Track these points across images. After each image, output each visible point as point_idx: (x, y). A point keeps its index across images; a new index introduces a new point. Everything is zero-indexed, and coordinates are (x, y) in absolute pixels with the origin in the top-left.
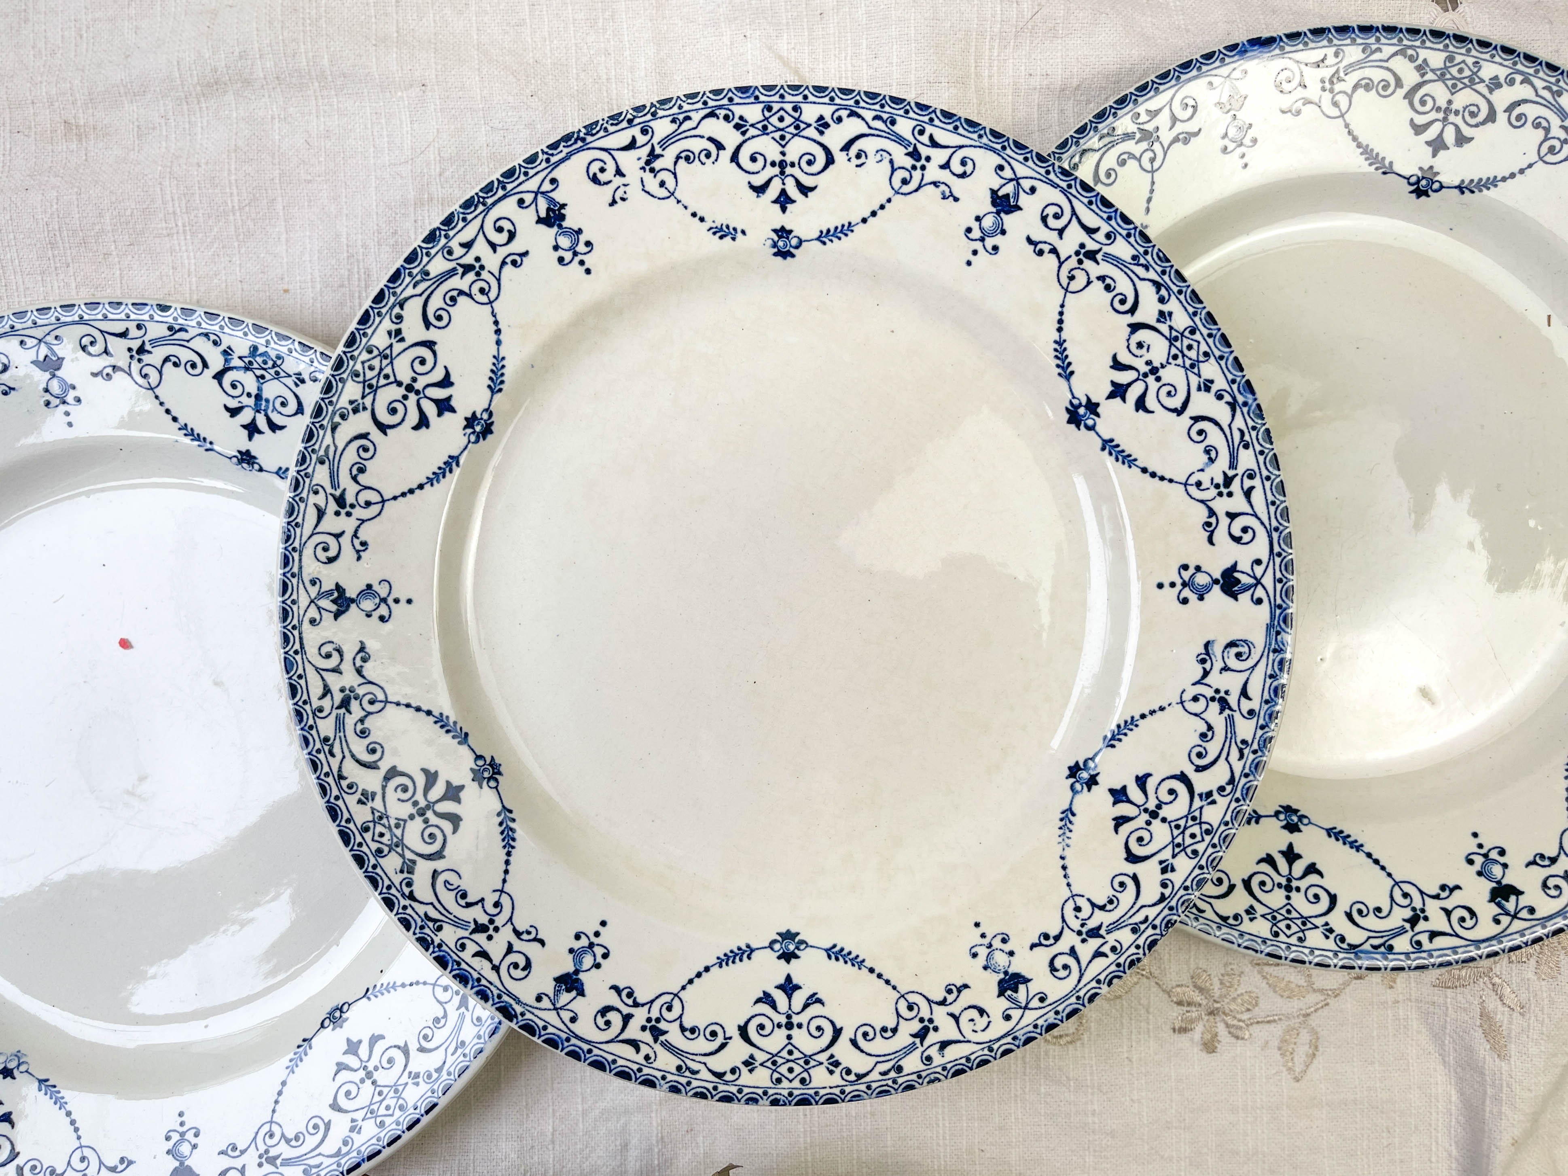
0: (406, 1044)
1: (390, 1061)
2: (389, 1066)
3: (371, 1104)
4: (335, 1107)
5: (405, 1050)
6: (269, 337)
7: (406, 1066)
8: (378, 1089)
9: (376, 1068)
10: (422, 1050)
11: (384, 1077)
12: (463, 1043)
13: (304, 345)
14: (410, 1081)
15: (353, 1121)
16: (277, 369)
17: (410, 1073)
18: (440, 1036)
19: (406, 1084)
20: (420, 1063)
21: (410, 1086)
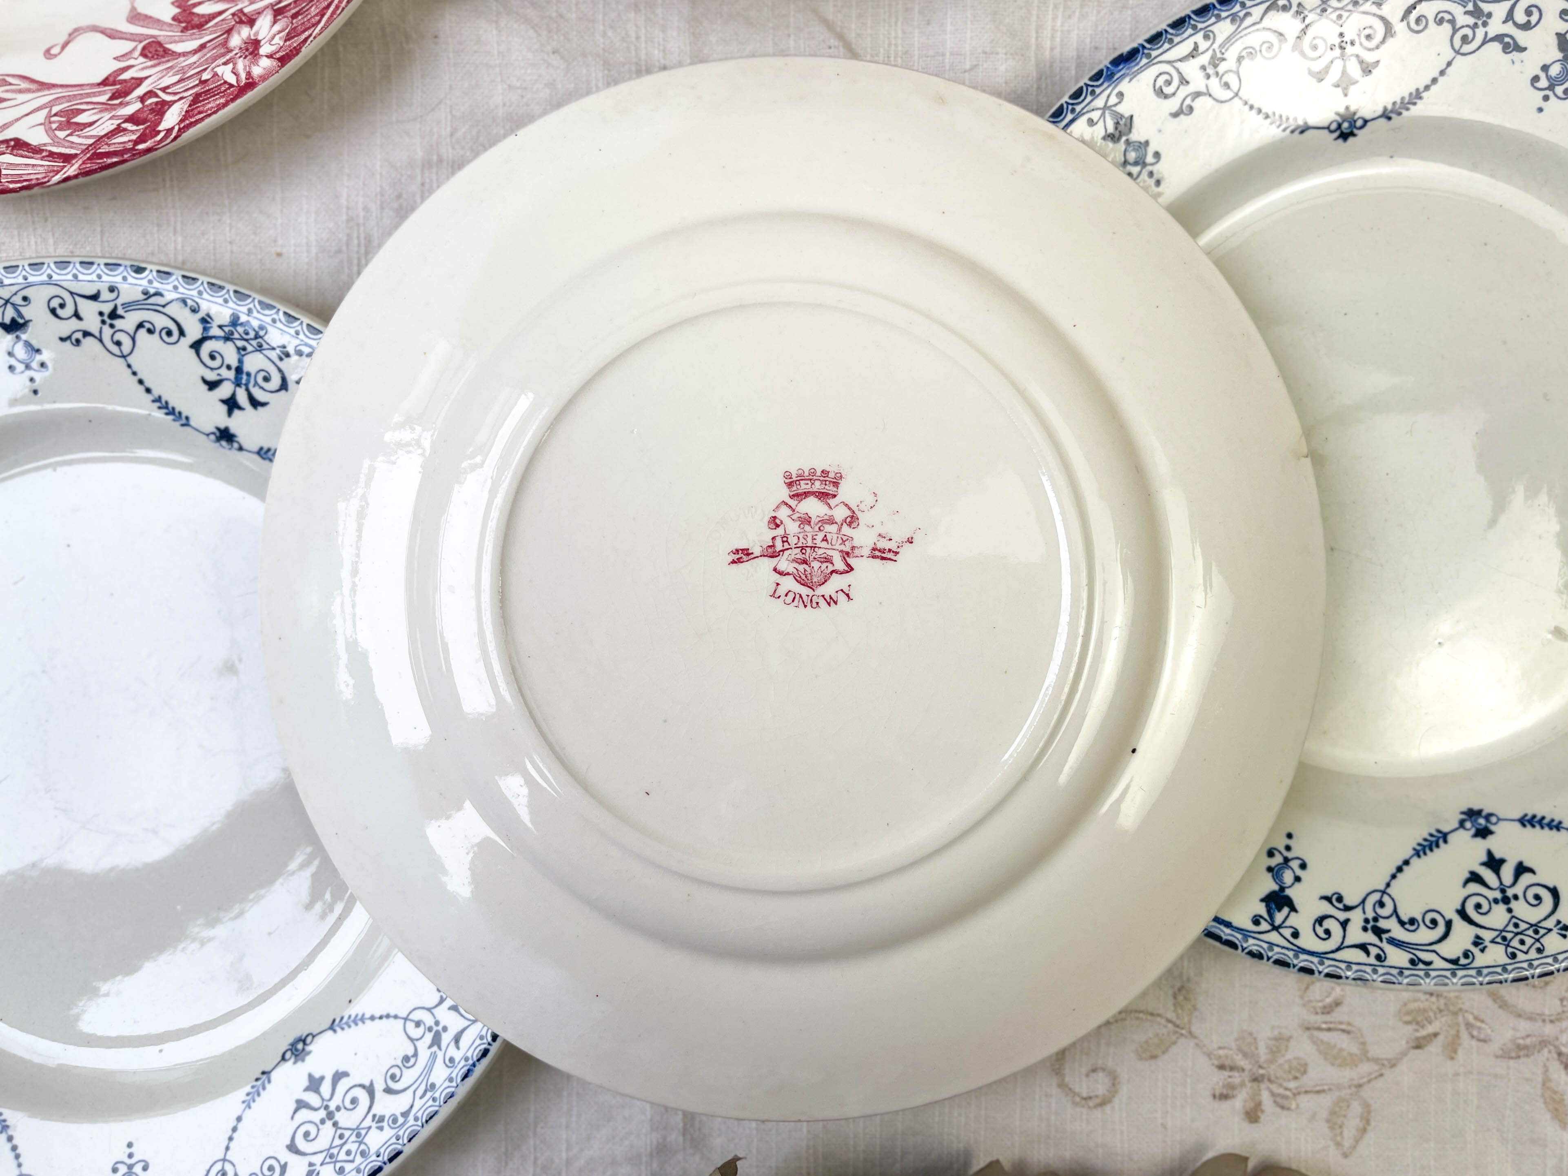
0: (372, 1084)
1: (354, 1101)
2: (351, 1107)
3: (331, 1147)
4: (292, 1148)
5: (370, 1090)
6: (251, 306)
7: (370, 1108)
8: (339, 1132)
9: (338, 1109)
10: (388, 1091)
11: (345, 1119)
12: (433, 1086)
13: (290, 316)
14: (374, 1125)
15: (311, 1164)
16: (260, 340)
17: (374, 1116)
18: (409, 1076)
19: (370, 1128)
20: (387, 1105)
21: (374, 1132)
